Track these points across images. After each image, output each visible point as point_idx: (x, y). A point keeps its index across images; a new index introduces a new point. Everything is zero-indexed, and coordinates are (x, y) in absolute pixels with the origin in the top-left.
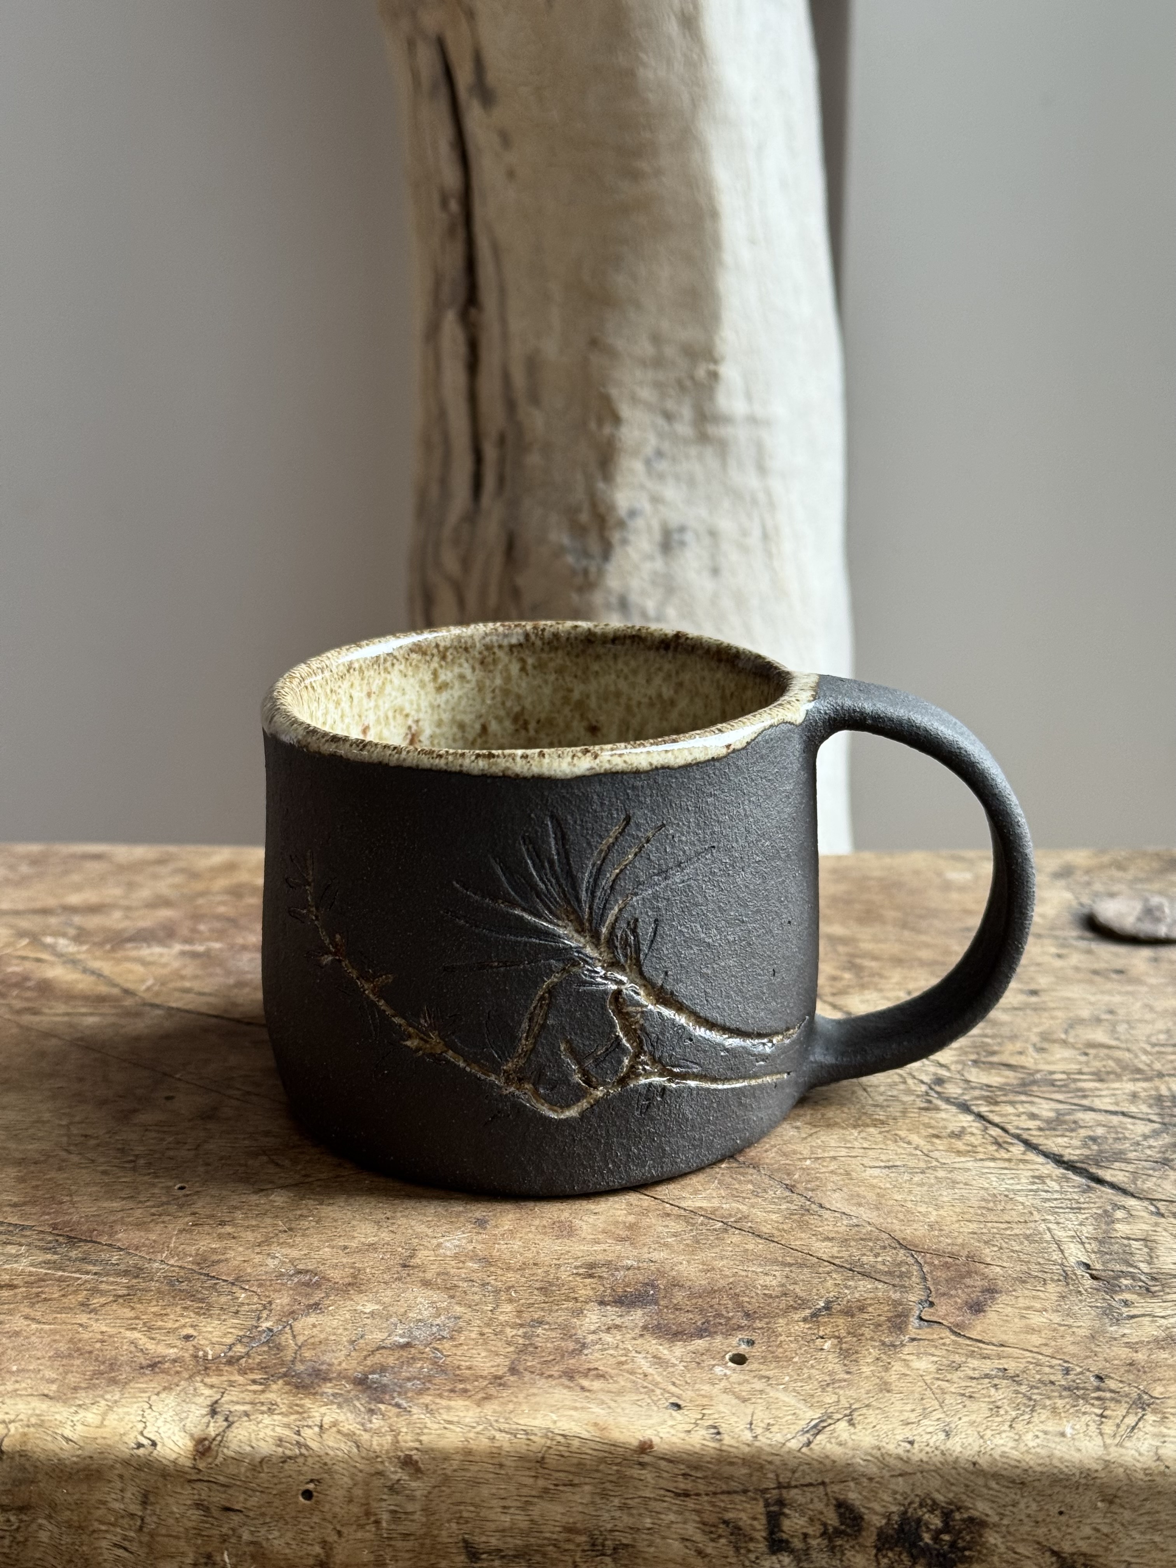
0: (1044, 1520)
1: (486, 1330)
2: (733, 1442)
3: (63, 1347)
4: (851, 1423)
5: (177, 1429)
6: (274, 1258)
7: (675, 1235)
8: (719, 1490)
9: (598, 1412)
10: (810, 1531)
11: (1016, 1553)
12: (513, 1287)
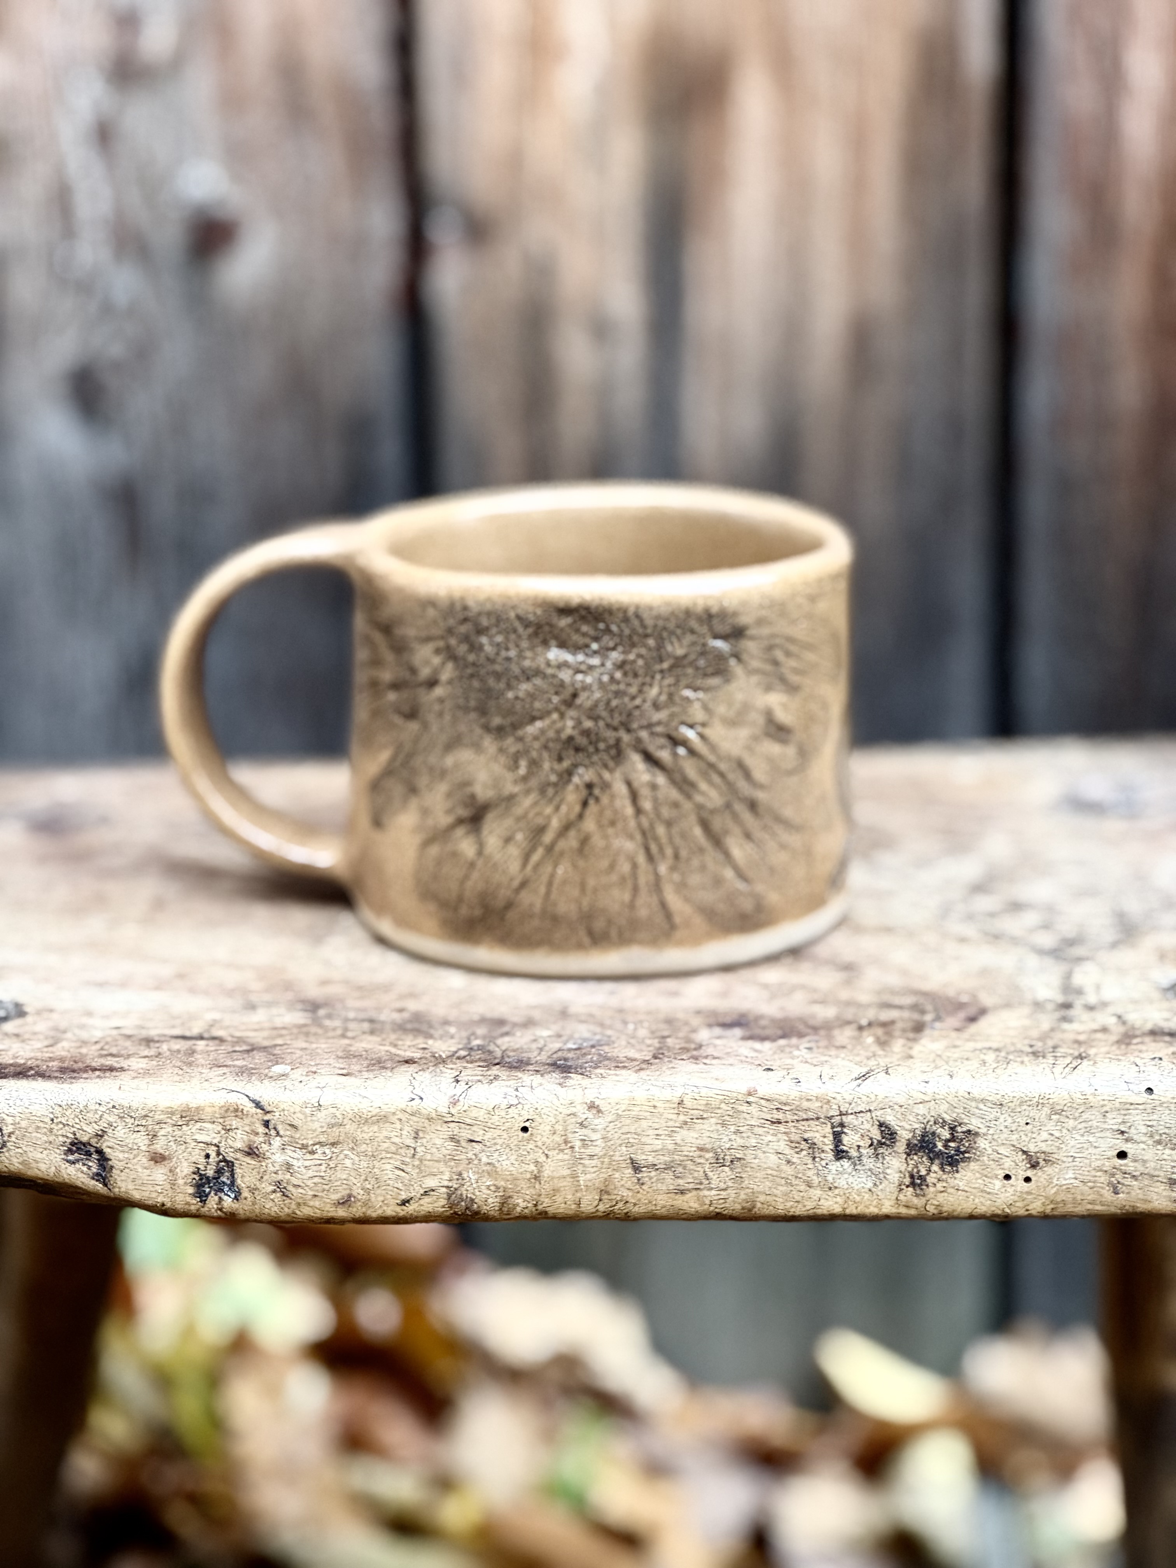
0: (1016, 1130)
1: (631, 1041)
2: (809, 1088)
3: (340, 1054)
4: (887, 1073)
8: (801, 1119)
10: (861, 1143)
11: (998, 1153)
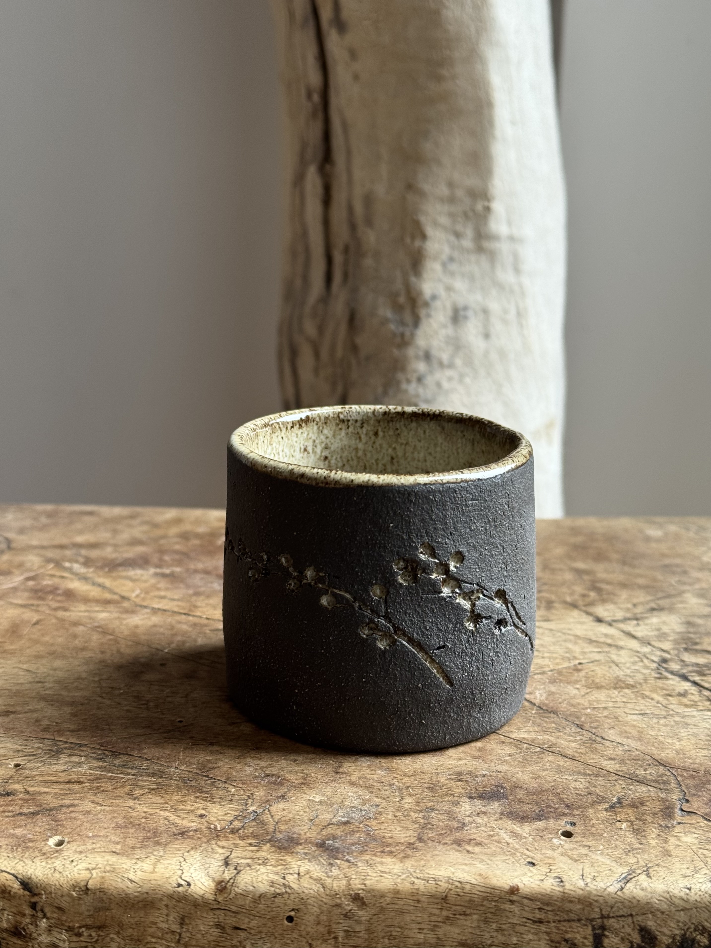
1: (398, 814)
2: (572, 888)
3: (121, 821)
4: (648, 876)
5: (203, 875)
6: (249, 766)
7: (510, 755)
9: (481, 867)
12: (410, 786)
